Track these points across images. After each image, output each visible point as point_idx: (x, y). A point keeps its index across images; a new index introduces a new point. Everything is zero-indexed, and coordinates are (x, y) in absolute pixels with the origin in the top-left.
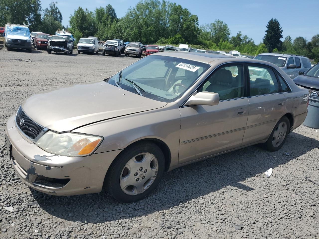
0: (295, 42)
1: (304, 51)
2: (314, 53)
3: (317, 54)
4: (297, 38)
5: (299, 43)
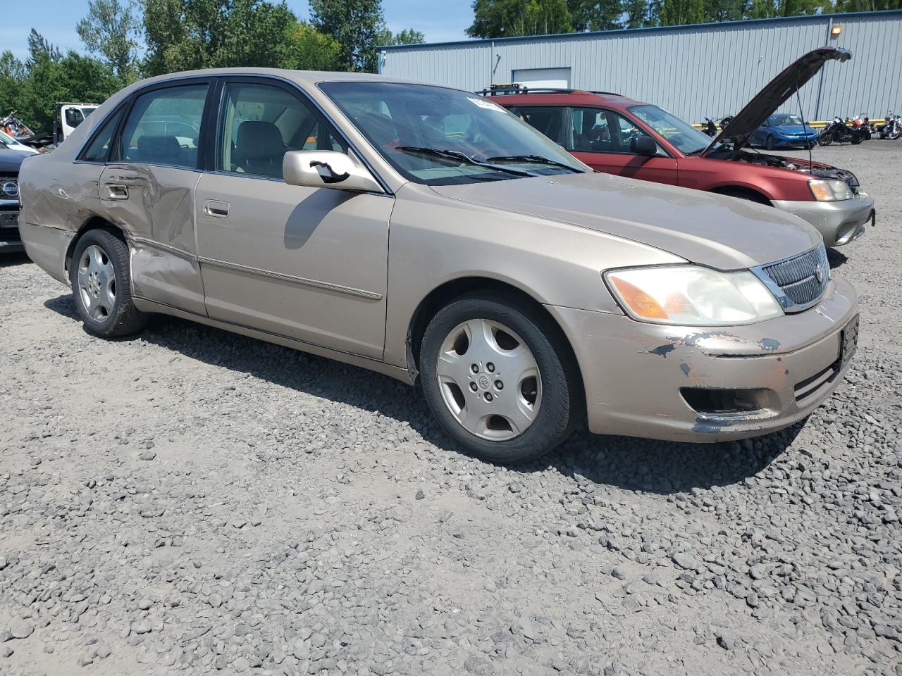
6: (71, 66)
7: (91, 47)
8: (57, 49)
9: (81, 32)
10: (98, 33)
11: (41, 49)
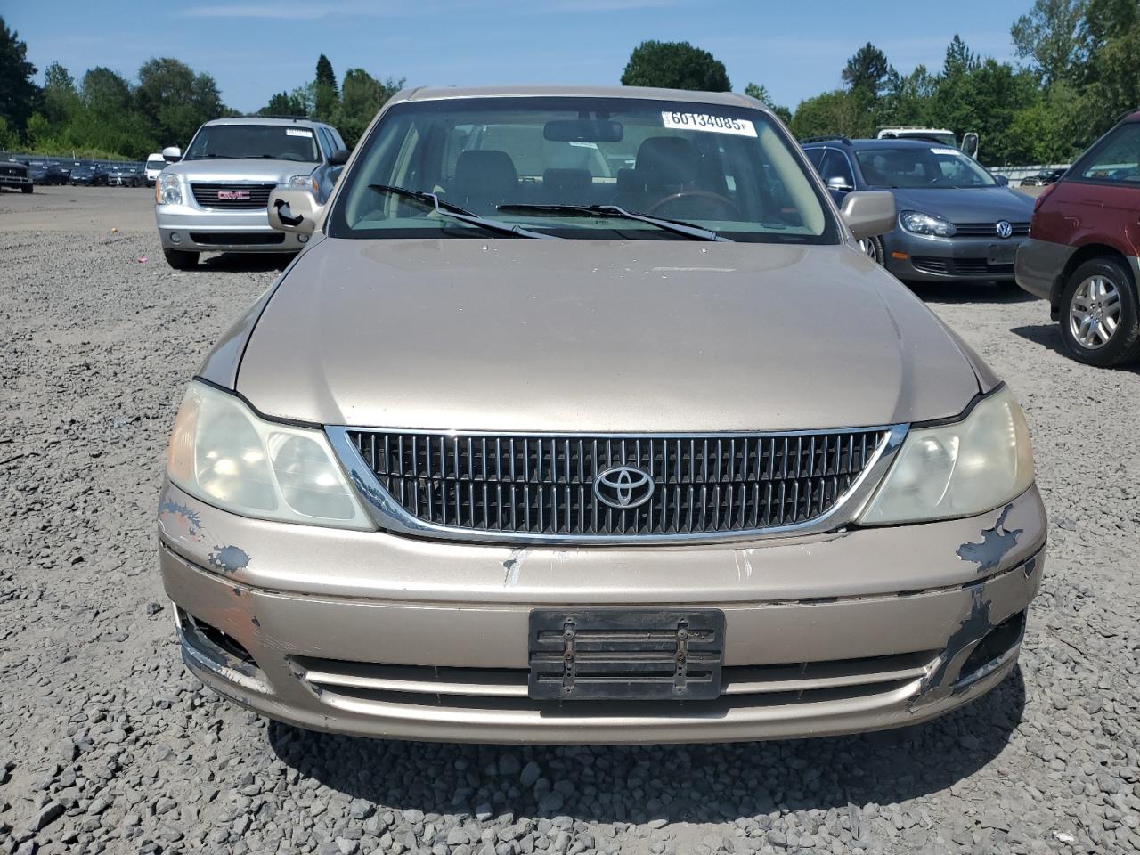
0: (87, 89)
1: (133, 119)
2: (169, 125)
3: (181, 131)
4: (89, 71)
5: (105, 89)
6: (984, 77)
7: (1023, 51)
8: (978, 58)
9: (1016, 32)
10: (1038, 31)
11: (959, 60)
